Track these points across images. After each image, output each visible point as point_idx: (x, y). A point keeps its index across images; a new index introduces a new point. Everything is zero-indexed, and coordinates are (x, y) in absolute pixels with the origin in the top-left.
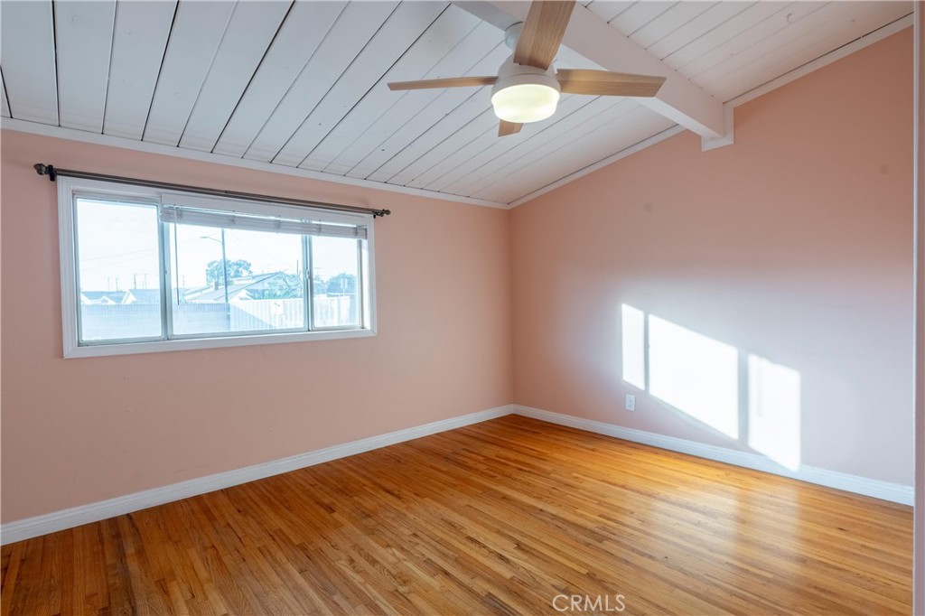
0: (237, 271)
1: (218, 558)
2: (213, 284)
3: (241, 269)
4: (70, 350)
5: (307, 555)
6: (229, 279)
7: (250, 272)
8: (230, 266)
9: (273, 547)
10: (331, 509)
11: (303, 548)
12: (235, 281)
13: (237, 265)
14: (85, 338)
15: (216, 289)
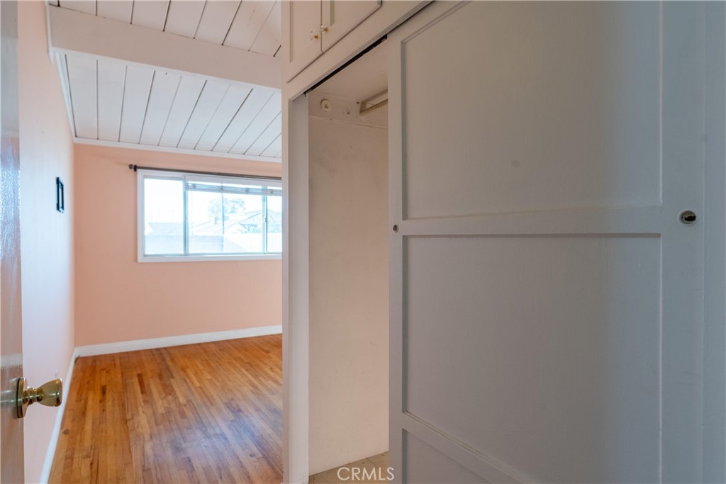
0: (233, 208)
1: (209, 364)
2: (213, 219)
3: (236, 206)
4: (140, 259)
5: (250, 366)
6: (225, 215)
7: (244, 209)
8: (227, 203)
9: (235, 362)
10: (268, 352)
11: (250, 364)
12: (231, 217)
13: (233, 202)
14: (146, 253)
15: (216, 223)
